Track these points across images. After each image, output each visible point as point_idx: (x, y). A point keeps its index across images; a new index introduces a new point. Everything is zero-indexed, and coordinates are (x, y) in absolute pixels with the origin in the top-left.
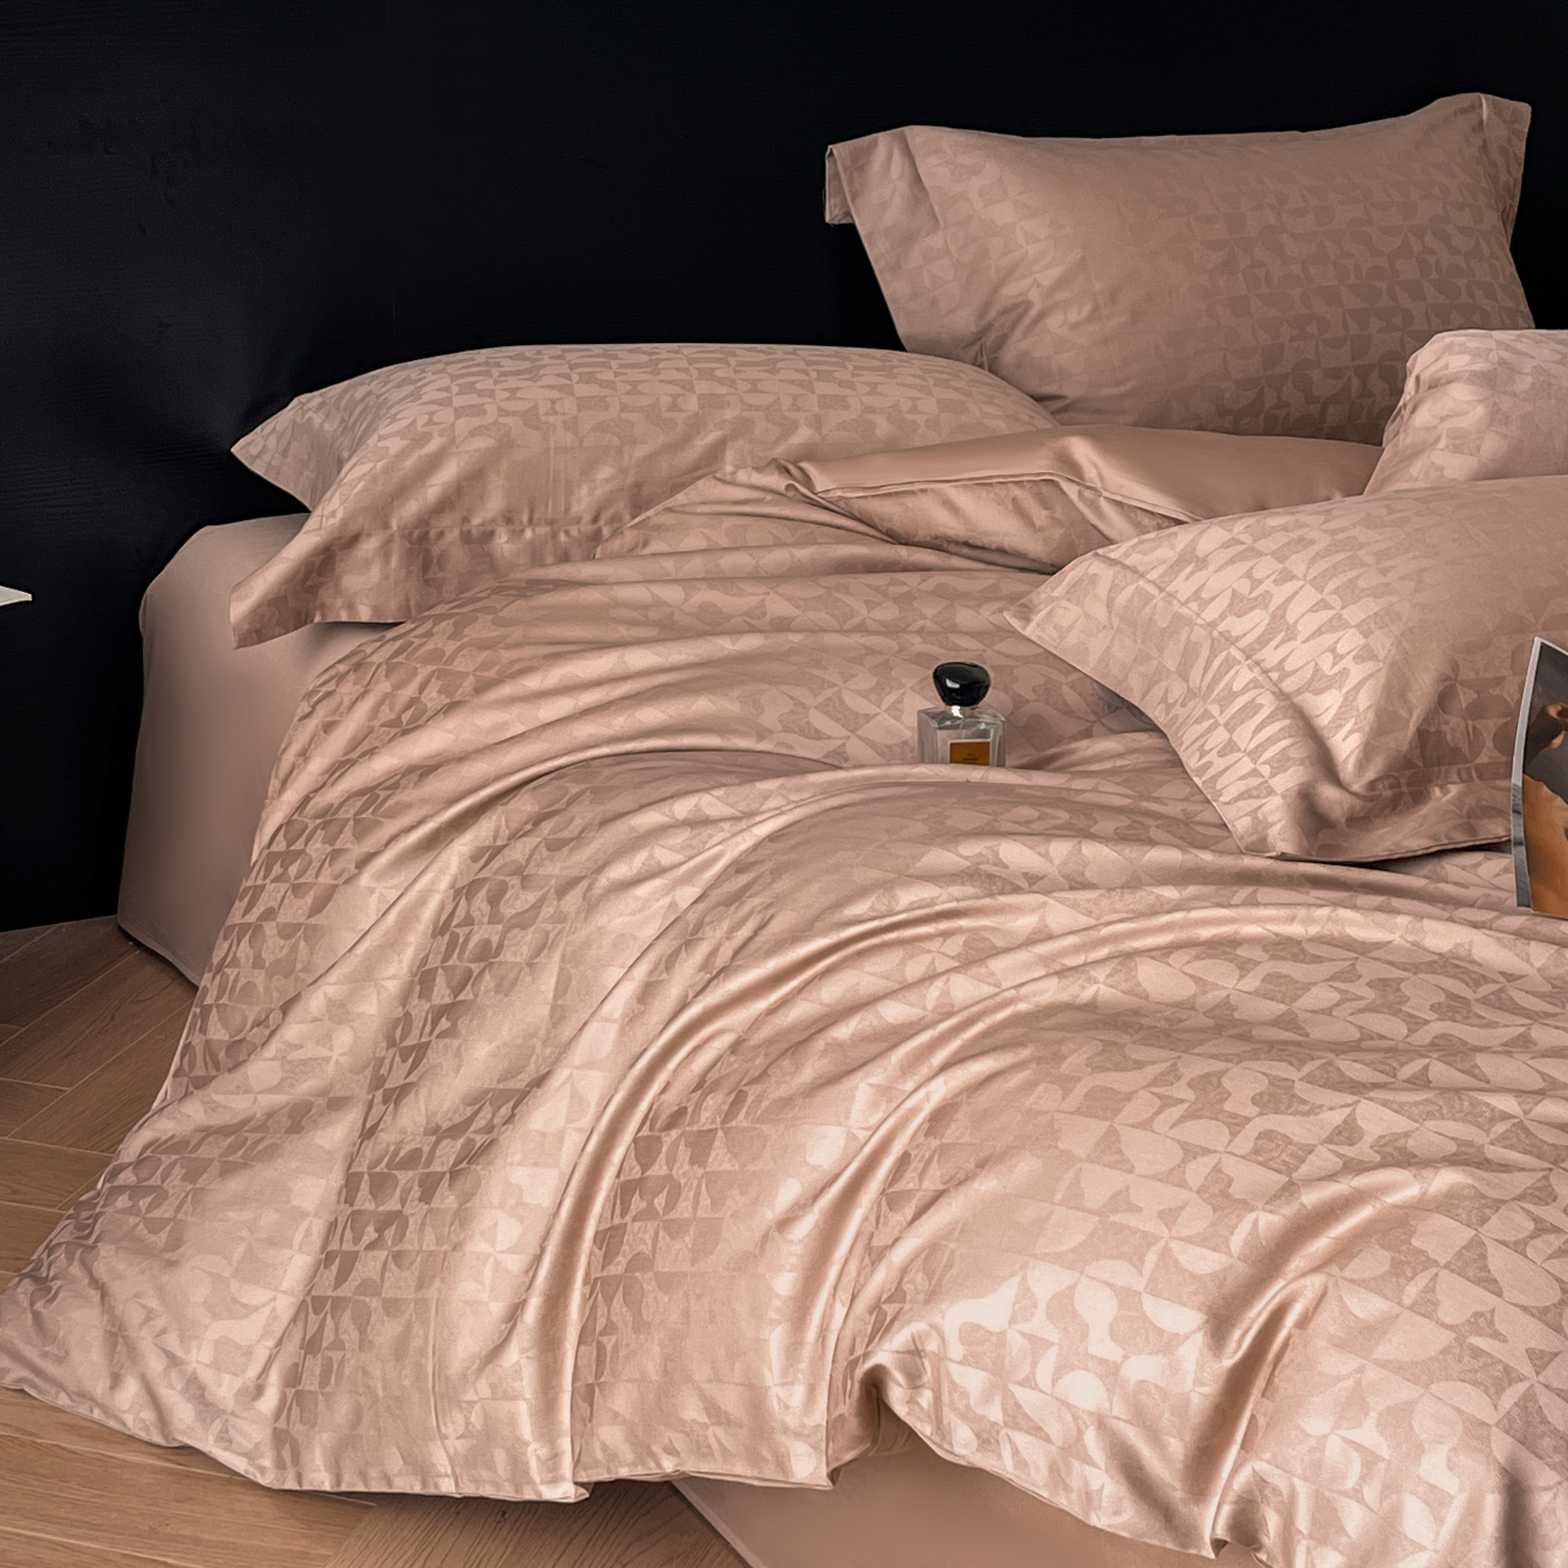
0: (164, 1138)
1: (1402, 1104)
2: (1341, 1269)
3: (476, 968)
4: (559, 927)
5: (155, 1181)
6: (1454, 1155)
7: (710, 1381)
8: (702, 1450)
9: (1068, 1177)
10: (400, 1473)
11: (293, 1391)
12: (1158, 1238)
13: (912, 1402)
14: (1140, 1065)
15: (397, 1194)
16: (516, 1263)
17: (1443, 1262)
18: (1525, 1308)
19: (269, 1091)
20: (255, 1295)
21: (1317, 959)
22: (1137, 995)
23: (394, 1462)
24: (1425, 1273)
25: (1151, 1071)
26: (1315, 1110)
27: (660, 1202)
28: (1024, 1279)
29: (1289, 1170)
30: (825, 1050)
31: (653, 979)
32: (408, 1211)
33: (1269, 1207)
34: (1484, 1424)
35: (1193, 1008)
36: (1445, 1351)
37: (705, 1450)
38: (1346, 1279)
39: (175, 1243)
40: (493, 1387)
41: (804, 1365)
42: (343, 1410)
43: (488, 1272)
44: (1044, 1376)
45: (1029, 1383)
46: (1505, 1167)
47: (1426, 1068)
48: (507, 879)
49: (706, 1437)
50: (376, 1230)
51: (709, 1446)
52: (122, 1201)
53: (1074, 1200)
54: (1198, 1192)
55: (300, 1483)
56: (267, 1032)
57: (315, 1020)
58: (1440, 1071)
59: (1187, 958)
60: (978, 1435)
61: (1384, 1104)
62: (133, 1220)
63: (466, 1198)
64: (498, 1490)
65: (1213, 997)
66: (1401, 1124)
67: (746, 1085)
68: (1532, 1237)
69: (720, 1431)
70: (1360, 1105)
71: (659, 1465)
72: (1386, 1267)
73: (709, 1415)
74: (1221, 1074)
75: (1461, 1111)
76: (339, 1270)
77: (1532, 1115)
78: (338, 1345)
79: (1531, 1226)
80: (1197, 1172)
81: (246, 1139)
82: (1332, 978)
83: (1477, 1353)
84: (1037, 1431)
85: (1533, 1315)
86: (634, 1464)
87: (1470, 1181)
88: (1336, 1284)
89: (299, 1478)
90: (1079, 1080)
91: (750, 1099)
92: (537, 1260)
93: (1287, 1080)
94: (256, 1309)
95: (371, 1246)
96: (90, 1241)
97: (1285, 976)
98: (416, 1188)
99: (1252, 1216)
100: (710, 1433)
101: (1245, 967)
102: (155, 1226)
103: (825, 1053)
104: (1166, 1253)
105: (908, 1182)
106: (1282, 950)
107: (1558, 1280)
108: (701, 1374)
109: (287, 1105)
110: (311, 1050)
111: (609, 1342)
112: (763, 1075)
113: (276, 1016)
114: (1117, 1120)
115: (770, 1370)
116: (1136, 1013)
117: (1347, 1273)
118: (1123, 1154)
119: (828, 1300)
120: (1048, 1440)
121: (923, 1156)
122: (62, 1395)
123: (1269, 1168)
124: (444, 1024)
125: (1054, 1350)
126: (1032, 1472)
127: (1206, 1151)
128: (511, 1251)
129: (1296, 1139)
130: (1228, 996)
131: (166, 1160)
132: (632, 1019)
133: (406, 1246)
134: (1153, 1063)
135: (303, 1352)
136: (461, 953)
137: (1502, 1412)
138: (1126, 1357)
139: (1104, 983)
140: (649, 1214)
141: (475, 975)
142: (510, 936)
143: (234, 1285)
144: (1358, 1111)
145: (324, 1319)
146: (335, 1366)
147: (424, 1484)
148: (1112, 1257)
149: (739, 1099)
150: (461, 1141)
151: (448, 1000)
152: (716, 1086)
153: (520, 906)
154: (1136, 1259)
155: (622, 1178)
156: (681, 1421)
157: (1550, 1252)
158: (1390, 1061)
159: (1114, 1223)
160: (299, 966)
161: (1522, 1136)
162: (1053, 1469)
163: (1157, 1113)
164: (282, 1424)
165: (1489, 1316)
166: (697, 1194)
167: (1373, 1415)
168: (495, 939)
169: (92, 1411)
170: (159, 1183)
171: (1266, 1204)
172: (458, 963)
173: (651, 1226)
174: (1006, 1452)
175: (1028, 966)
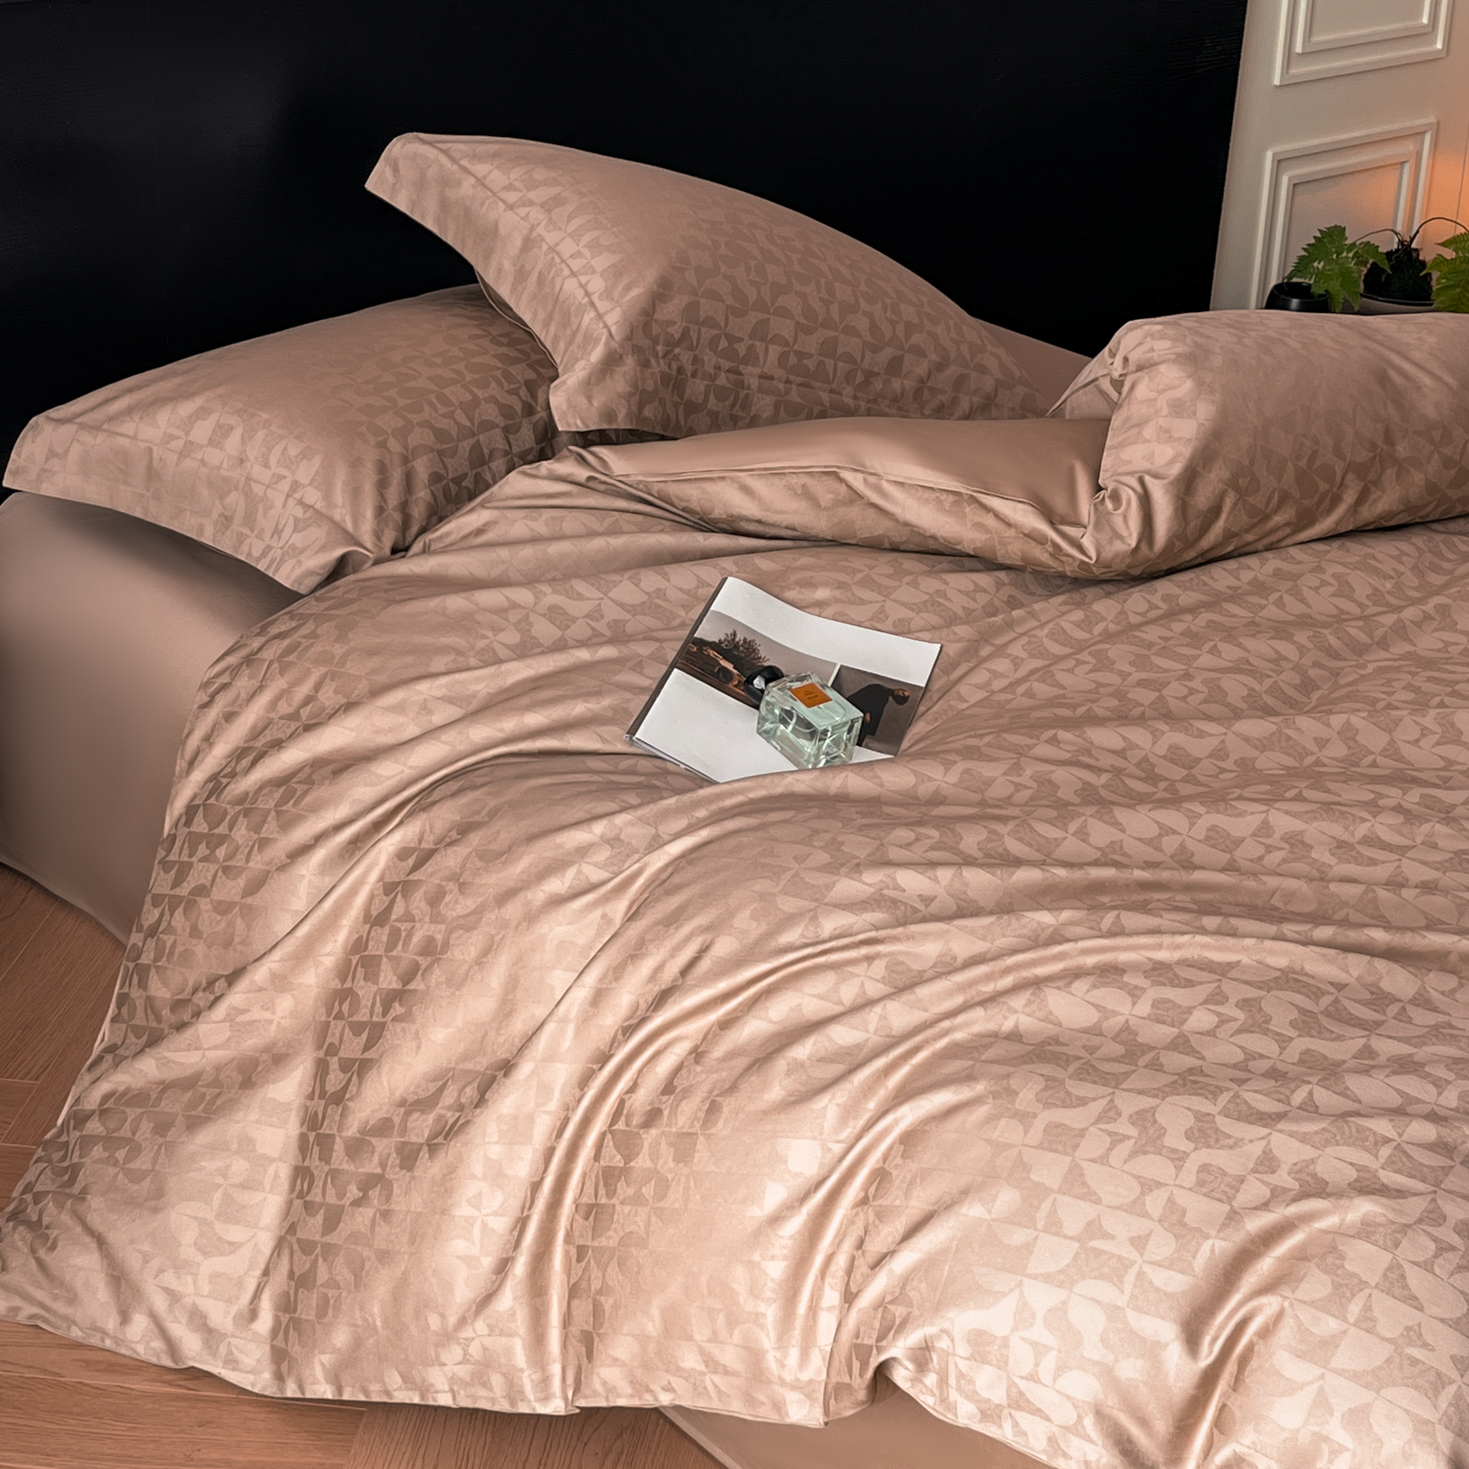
0: (121, 1088)
1: (1305, 1134)
2: (1293, 1292)
3: (423, 962)
4: (503, 932)
5: (125, 1132)
6: (1356, 1180)
7: (710, 1341)
8: (698, 1390)
9: (1046, 1206)
10: (400, 1389)
11: (288, 1316)
12: (1133, 1263)
13: (916, 1380)
14: (1083, 1102)
15: (376, 1158)
16: (501, 1224)
17: (1373, 1284)
18: (1443, 1320)
19: (216, 1047)
20: (235, 1233)
21: (1190, 984)
22: (1051, 1022)
23: (394, 1380)
24: (1361, 1294)
25: (1096, 1108)
26: (1238, 1143)
27: (648, 1191)
28: (1022, 1295)
29: (1230, 1200)
30: (789, 1070)
31: (604, 986)
32: (390, 1175)
33: (1221, 1235)
34: (1427, 1422)
35: (1101, 1034)
36: (1389, 1361)
37: (701, 1389)
38: (1300, 1301)
39: (159, 1193)
40: (491, 1328)
41: (797, 1333)
42: (341, 1337)
43: (476, 1232)
44: (1046, 1376)
45: (1033, 1378)
46: (1400, 1193)
47: (1311, 1093)
48: (444, 883)
49: (703, 1381)
50: (359, 1189)
51: (705, 1388)
52: (98, 1152)
53: (1054, 1227)
54: (1160, 1221)
55: (303, 1393)
56: (212, 997)
57: (260, 989)
58: (1323, 1097)
59: (1086, 987)
60: (981, 1412)
61: (1292, 1135)
62: (112, 1171)
63: (451, 1171)
64: (494, 1404)
65: (1114, 1024)
66: (1308, 1152)
67: (717, 1096)
68: (1436, 1256)
69: (717, 1378)
70: (1272, 1138)
71: (656, 1399)
72: (1329, 1289)
73: (707, 1366)
74: (1153, 1110)
75: (1351, 1137)
76: (324, 1220)
77: (1405, 1137)
78: (333, 1284)
79: (1432, 1246)
80: (1155, 1203)
81: (204, 1094)
82: (1206, 1002)
83: (1414, 1362)
84: (1037, 1412)
85: (1450, 1326)
86: (631, 1396)
87: (1378, 1210)
88: (1292, 1305)
89: (301, 1388)
90: (1035, 1116)
91: (725, 1110)
92: (522, 1223)
93: (1209, 1114)
94: (241, 1245)
95: (357, 1203)
96: (76, 1189)
97: (1169, 1001)
98: (394, 1155)
99: (1210, 1242)
100: (707, 1378)
101: (1135, 994)
102: (136, 1177)
103: (789, 1072)
104: (1141, 1275)
105: (892, 1198)
106: (1160, 975)
107: (1462, 1292)
108: (701, 1334)
109: (234, 1058)
110: (257, 1014)
111: (608, 1303)
112: (733, 1088)
113: (220, 985)
114: (1076, 1154)
115: (768, 1335)
116: (1056, 1041)
117: (1299, 1294)
118: (1089, 1187)
119: (816, 1281)
120: (1049, 1419)
121: (905, 1177)
122: (74, 1329)
123: (1213, 1198)
124: (397, 1009)
125: (1054, 1353)
126: (1031, 1440)
127: (1159, 1185)
128: (495, 1214)
129: (1230, 1171)
130: (1127, 1021)
131: (132, 1113)
132: (585, 1020)
133: (393, 1207)
134: (1094, 1099)
135: (293, 1283)
136: (406, 944)
137: (1441, 1412)
138: (1116, 1360)
139: (1023, 1012)
140: (638, 1200)
141: (423, 967)
142: (454, 936)
143: (219, 1227)
144: (1272, 1143)
145: (316, 1260)
146: (332, 1302)
147: (422, 1397)
148: (1094, 1278)
149: (713, 1109)
150: (431, 1118)
151: (396, 985)
152: (686, 1093)
153: (460, 910)
154: (1116, 1278)
155: (602, 1163)
156: (679, 1369)
157: (1452, 1269)
158: (1282, 1090)
159: (1093, 1249)
160: (237, 939)
161: (1404, 1160)
162: (1052, 1440)
163: (1111, 1149)
164: (280, 1343)
165: (1417, 1328)
166: (687, 1188)
167: (1338, 1415)
168: (439, 937)
169: (103, 1341)
170: (129, 1135)
171: (1219, 1231)
172: (402, 954)
173: (643, 1212)
174: (1007, 1425)
175: (951, 993)
